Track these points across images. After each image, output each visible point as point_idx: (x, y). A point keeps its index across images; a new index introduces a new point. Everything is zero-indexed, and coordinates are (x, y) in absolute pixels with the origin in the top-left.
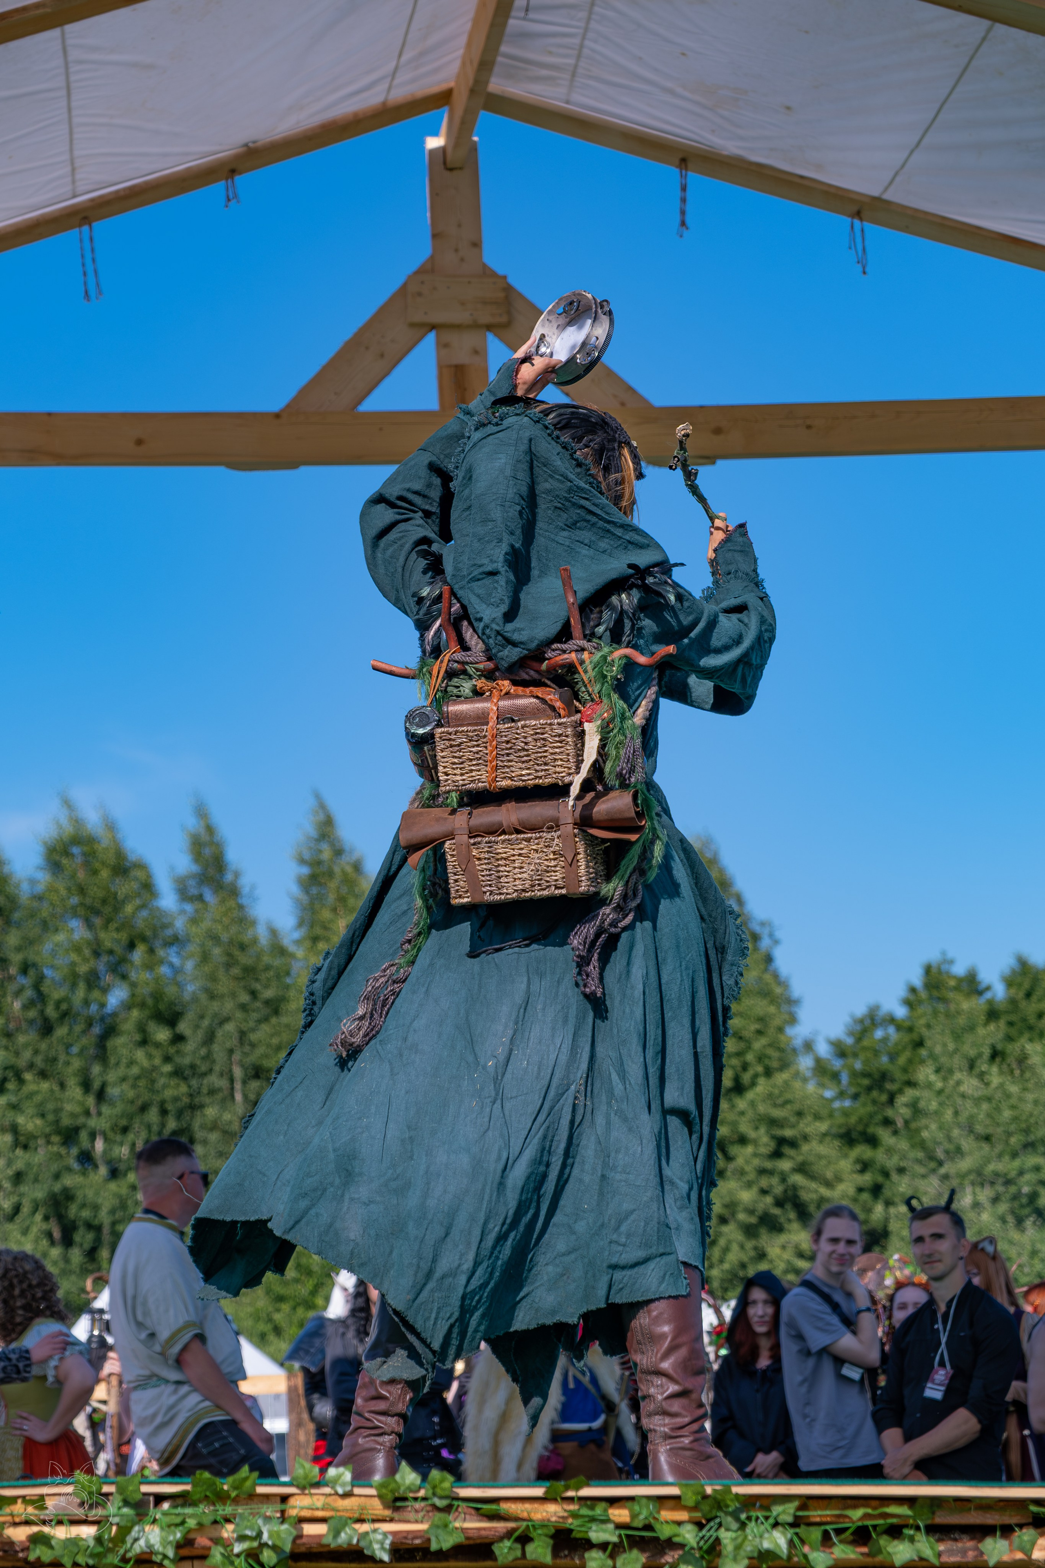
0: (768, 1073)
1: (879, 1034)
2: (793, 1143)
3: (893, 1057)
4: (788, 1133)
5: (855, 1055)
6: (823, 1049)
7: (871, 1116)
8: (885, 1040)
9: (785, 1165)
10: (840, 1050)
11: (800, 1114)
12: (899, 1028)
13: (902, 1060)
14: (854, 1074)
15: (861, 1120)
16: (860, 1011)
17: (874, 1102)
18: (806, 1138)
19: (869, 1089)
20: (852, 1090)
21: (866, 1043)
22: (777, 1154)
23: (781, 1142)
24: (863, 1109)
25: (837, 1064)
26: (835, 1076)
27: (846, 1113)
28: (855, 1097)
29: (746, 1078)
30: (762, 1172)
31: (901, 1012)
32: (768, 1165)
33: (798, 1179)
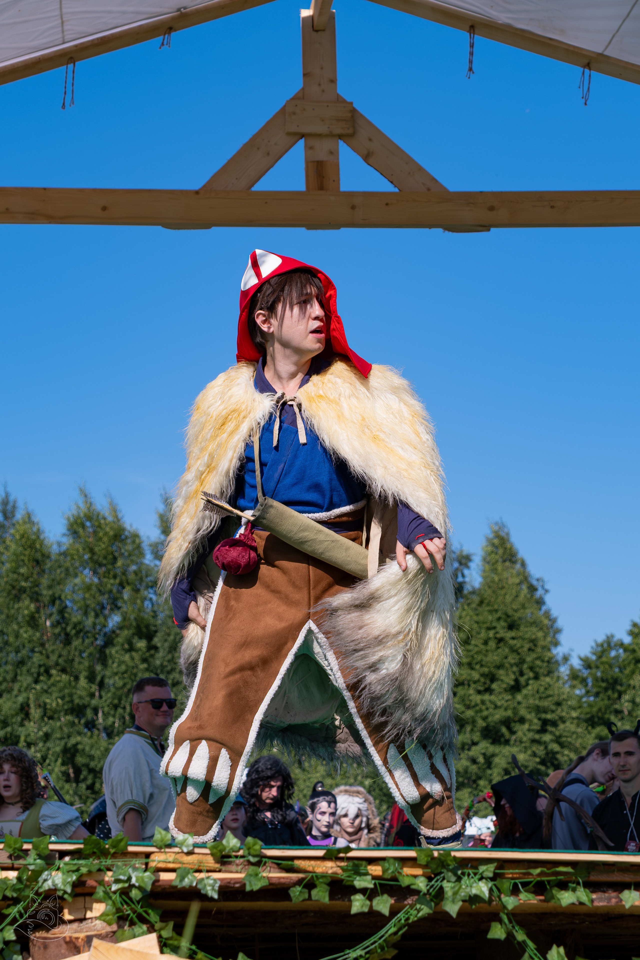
0: (536, 677)
1: (613, 653)
2: (554, 724)
3: (622, 669)
4: (549, 716)
5: (597, 667)
6: (576, 663)
7: (607, 707)
8: (617, 657)
9: (547, 737)
10: (587, 664)
11: (558, 704)
12: (625, 650)
13: (627, 671)
14: (596, 679)
15: (600, 710)
16: (601, 638)
17: (609, 698)
18: (563, 720)
19: (606, 689)
20: (595, 690)
21: (604, 659)
22: (543, 731)
23: (545, 723)
24: (602, 703)
25: (585, 673)
26: (584, 681)
27: (590, 705)
28: (597, 695)
29: (522, 680)
30: (534, 741)
31: (627, 640)
32: (537, 737)
33: (555, 747)
